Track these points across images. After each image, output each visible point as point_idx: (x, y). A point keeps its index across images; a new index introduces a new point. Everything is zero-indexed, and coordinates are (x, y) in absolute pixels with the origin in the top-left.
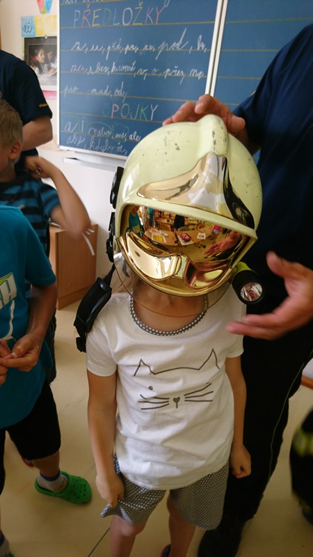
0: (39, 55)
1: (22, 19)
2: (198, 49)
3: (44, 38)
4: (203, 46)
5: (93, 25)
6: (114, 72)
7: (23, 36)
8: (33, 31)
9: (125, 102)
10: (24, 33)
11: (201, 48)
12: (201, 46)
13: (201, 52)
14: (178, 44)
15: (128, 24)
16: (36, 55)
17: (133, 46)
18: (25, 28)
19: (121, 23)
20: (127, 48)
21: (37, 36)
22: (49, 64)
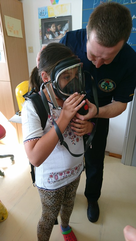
0: (52, 27)
1: (39, 9)
3: (54, 18)
7: (39, 18)
8: (46, 15)
10: (40, 17)
15: (135, 3)
16: (50, 27)
18: (41, 14)
19: (130, 2)
21: (49, 17)
22: (59, 32)
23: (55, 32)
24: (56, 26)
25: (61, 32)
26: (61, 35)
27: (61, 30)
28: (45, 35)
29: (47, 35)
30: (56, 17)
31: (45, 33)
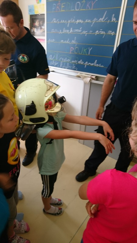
0: (37, 22)
1: (29, 6)
2: (112, 21)
3: (38, 15)
4: (115, 19)
5: (62, 11)
6: (72, 32)
7: (29, 14)
8: (33, 12)
9: (77, 46)
11: (113, 20)
12: (114, 19)
13: (114, 22)
14: (103, 19)
15: (78, 10)
16: (35, 22)
17: (80, 20)
18: (30, 10)
19: (75, 10)
20: (78, 21)
21: (36, 14)
22: (41, 27)
23: (38, 27)
24: (39, 22)
25: (43, 27)
26: (42, 30)
27: (43, 25)
28: (32, 29)
29: (33, 29)
30: (39, 14)
31: (33, 27)
